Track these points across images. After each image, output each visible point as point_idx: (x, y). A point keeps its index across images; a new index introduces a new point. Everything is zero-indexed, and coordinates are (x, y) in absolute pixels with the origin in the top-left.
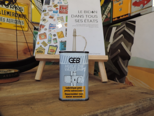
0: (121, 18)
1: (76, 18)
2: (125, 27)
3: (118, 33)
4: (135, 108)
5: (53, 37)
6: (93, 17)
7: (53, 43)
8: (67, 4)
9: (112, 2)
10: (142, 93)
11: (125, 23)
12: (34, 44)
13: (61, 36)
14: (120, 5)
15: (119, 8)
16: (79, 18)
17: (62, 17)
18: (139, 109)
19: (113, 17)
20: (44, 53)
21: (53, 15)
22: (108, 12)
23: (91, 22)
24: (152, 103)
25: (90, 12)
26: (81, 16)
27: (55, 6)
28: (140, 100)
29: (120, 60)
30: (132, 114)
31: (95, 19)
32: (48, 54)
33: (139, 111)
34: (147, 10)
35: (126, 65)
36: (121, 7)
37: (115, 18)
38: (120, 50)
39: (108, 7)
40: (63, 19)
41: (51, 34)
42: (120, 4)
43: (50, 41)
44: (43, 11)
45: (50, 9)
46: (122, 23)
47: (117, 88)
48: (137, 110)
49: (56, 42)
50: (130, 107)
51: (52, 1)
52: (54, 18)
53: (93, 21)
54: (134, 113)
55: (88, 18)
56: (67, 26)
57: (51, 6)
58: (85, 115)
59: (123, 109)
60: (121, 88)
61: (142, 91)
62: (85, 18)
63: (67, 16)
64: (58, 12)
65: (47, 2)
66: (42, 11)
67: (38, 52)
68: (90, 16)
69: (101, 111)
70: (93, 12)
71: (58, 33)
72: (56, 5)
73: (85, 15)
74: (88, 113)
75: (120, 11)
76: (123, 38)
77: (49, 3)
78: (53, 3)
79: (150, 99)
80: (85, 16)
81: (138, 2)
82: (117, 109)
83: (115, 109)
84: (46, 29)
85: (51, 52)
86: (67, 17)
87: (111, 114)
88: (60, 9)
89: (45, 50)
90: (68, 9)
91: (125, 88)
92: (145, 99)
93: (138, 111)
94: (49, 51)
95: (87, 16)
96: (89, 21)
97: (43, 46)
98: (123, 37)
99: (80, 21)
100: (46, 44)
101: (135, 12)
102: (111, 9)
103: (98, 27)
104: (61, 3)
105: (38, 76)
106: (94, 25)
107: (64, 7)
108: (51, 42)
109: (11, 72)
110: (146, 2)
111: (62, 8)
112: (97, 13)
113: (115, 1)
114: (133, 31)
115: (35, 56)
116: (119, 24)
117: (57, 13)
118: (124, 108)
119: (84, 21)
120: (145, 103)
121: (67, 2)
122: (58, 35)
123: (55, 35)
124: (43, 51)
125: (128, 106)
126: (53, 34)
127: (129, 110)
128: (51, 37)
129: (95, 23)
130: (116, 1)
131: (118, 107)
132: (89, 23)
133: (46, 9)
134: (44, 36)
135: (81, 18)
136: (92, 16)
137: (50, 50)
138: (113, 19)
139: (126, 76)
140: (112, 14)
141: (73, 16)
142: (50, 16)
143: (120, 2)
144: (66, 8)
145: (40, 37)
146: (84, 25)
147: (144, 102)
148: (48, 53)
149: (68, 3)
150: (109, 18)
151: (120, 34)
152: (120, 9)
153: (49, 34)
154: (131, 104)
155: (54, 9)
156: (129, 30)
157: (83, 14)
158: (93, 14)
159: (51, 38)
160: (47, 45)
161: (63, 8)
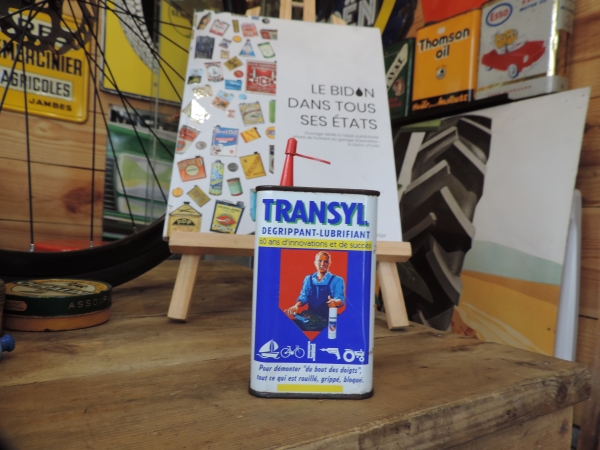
0: (441, 102)
1: (305, 111)
2: (457, 136)
3: (430, 154)
4: (504, 406)
5: (228, 175)
6: (362, 108)
7: (227, 194)
8: (271, 60)
9: (411, 41)
10: (520, 364)
11: (456, 122)
12: (107, 176)
13: (255, 171)
14: (438, 57)
15: (438, 69)
16: (315, 111)
17: (258, 103)
18: (515, 409)
19: (416, 97)
20: (199, 228)
21: (226, 95)
22: (396, 75)
23: (354, 128)
24: (547, 394)
25: (349, 92)
26: (322, 106)
27: (233, 63)
28: (517, 383)
29: (436, 249)
30: (494, 423)
31: (367, 116)
32: (211, 230)
33: (514, 415)
34: (530, 87)
35: (455, 267)
36: (444, 66)
37: (419, 102)
38: (437, 215)
39: (396, 60)
40: (259, 110)
41: (220, 162)
42: (439, 54)
43: (217, 186)
44: (191, 78)
45: (215, 73)
46: (443, 119)
47: (442, 350)
48: (508, 412)
49: (238, 192)
50: (490, 405)
51: (221, 45)
52: (229, 107)
53: (360, 123)
54: (500, 420)
55: (343, 113)
56: (273, 138)
57: (217, 64)
58: (378, 422)
59: (472, 410)
60: (454, 350)
61: (519, 359)
62: (334, 110)
63: (274, 101)
64: (244, 85)
65: (203, 48)
66: (187, 79)
67: (176, 223)
68: (350, 107)
69: (417, 412)
70: (359, 93)
71: (244, 160)
72: (235, 59)
73: (333, 100)
74: (384, 417)
75: (439, 78)
76: (449, 172)
77: (212, 50)
78: (225, 53)
79: (543, 383)
80: (334, 106)
81: (502, 56)
82: (457, 407)
83: (452, 409)
84: (202, 145)
85: (223, 224)
86: (273, 105)
87: (441, 421)
88: (249, 76)
89: (203, 218)
90: (278, 77)
91: (467, 350)
92: (529, 382)
93: (511, 415)
94: (215, 223)
95: (342, 105)
96: (348, 122)
97: (194, 204)
98: (449, 168)
99: (319, 122)
100: (204, 195)
101: (490, 87)
102: (406, 68)
103: (377, 146)
104: (252, 54)
105: (178, 307)
106: (365, 137)
107: (263, 70)
108: (221, 189)
109: (83, 289)
110: (526, 59)
111: (254, 72)
112: (373, 96)
113: (422, 41)
114: (481, 154)
115: (168, 238)
116: (436, 123)
117: (238, 88)
118: (474, 406)
119: (330, 122)
120: (531, 391)
121: (271, 54)
122: (244, 167)
123: (233, 167)
124: (195, 220)
125: (485, 401)
126: (227, 162)
127: (488, 411)
128: (220, 172)
129: (368, 131)
130: (425, 43)
131: (460, 401)
132: (348, 130)
133: (199, 74)
134: (195, 167)
135: (321, 112)
136: (356, 107)
137: (219, 218)
138: (412, 103)
139: (456, 307)
140: (409, 84)
141: (293, 103)
142: (217, 98)
143: (438, 46)
144: (269, 74)
145: (183, 171)
146: (333, 135)
147: (526, 390)
148: (214, 228)
149: (274, 55)
150: (399, 97)
151: (437, 160)
152: (439, 72)
153: (214, 161)
154: (495, 395)
155: (229, 74)
156: (470, 148)
157: (327, 96)
158: (361, 100)
159: (221, 177)
160: (209, 200)
161: (259, 73)
